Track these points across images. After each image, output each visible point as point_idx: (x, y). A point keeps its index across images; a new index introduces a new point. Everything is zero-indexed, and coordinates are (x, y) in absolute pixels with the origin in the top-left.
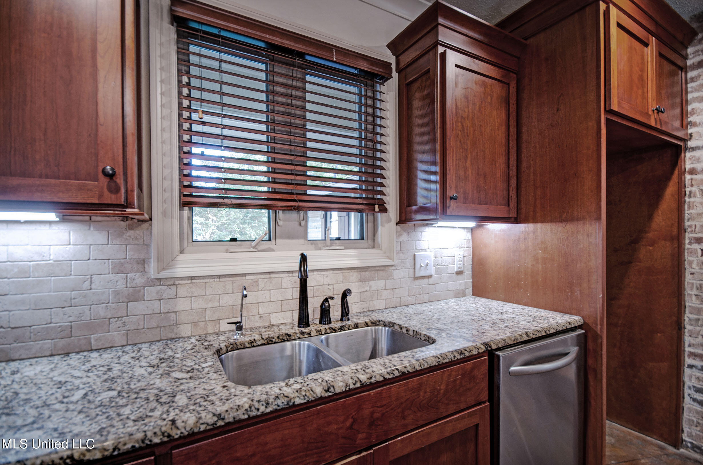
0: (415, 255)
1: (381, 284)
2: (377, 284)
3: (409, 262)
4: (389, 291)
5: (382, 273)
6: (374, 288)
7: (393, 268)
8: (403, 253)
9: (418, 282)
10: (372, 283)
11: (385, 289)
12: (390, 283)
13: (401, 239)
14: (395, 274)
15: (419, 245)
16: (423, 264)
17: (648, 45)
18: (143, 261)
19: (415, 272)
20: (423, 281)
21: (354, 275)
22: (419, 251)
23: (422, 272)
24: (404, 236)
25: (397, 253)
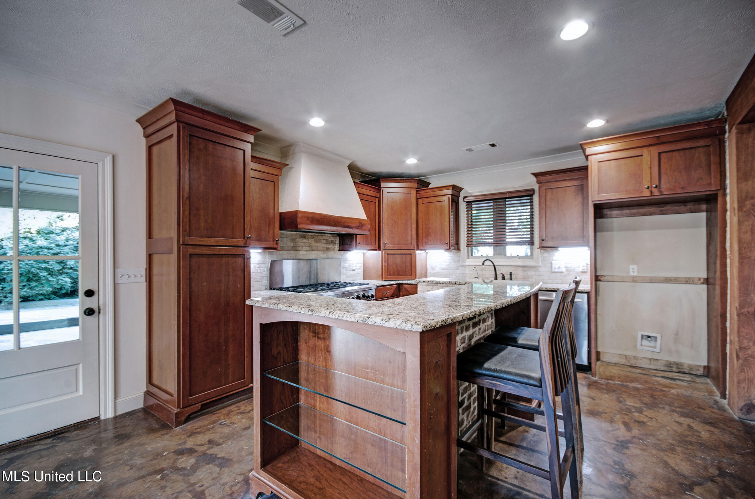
0: (552, 263)
1: (533, 273)
2: (531, 273)
3: (548, 266)
5: (533, 269)
6: (529, 274)
7: (539, 267)
8: (545, 261)
9: (553, 274)
10: (528, 272)
11: (535, 275)
12: (537, 273)
13: (544, 255)
14: (541, 269)
15: (554, 258)
16: (557, 267)
17: (642, 155)
18: (459, 261)
19: (552, 270)
20: (557, 274)
21: (520, 269)
22: (555, 260)
23: (556, 270)
24: (546, 254)
25: (542, 261)
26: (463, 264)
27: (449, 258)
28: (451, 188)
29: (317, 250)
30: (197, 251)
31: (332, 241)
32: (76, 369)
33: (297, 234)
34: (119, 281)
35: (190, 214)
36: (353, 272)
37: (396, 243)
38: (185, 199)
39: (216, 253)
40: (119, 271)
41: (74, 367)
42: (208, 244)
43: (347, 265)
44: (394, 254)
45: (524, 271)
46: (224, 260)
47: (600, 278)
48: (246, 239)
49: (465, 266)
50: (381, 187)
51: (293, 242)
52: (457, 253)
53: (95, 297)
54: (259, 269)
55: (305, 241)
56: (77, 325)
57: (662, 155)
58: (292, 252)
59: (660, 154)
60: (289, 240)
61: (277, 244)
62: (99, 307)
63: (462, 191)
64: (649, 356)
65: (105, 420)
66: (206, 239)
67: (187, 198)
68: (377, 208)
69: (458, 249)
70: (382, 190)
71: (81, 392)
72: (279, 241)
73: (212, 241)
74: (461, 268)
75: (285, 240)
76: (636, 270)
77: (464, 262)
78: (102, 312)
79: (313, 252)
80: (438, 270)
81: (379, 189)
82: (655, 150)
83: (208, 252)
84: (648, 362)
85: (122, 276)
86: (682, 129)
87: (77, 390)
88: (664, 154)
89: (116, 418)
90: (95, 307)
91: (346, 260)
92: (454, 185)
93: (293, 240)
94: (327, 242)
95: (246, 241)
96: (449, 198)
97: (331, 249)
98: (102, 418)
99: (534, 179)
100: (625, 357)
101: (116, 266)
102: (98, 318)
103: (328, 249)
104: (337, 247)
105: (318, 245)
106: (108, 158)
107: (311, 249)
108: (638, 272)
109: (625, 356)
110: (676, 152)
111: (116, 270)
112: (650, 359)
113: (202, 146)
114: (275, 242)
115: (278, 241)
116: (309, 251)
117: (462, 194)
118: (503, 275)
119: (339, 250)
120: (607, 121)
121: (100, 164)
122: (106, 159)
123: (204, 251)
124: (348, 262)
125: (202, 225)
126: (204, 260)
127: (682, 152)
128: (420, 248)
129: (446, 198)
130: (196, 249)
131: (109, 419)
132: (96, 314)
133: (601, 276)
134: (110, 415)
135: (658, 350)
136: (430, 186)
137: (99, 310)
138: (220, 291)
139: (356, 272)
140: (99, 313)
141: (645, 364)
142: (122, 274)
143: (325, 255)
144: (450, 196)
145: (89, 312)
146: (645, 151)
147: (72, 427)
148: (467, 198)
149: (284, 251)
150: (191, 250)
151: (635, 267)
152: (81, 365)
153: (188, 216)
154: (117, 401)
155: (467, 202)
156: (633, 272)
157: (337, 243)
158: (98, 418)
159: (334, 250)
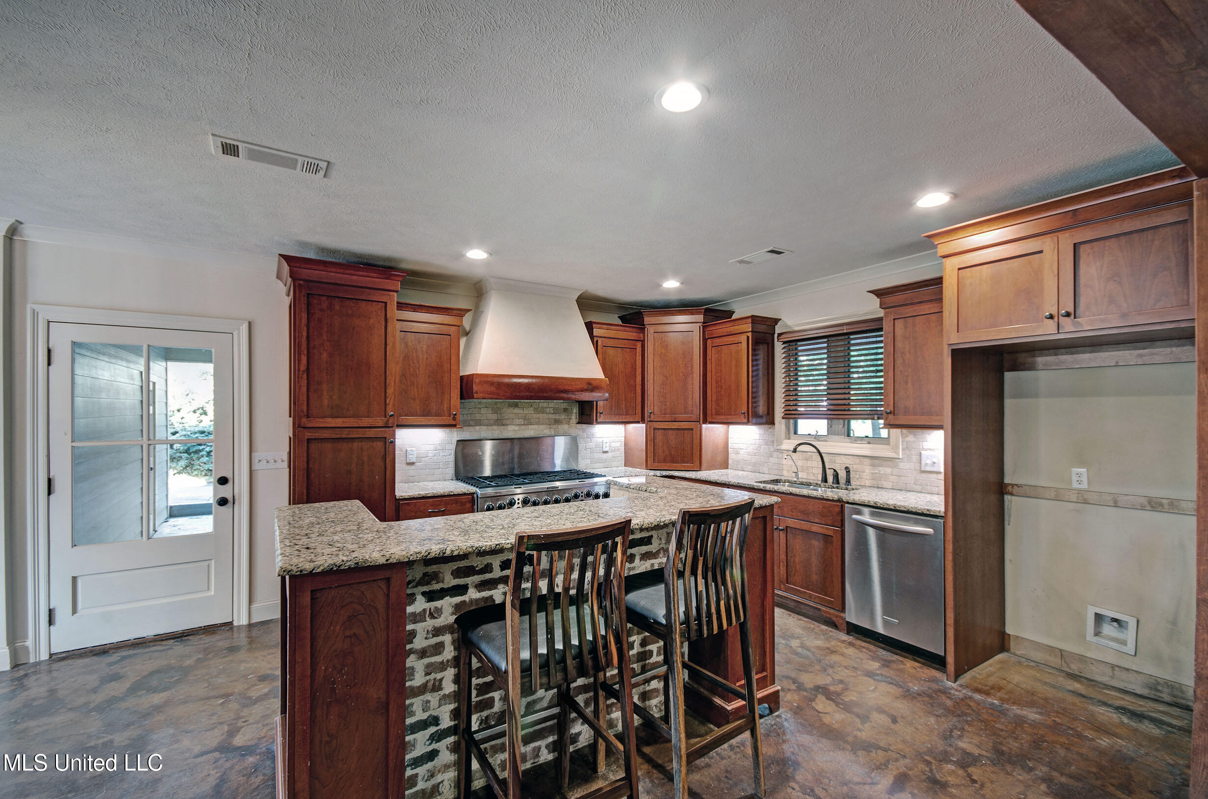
0: (921, 453)
1: (888, 470)
2: (885, 470)
3: (915, 458)
4: (895, 477)
5: (888, 463)
6: (882, 472)
7: (899, 460)
8: (909, 450)
9: (924, 475)
10: (880, 468)
11: (892, 475)
12: (895, 471)
13: (907, 439)
14: (901, 465)
15: (926, 445)
16: (928, 462)
17: (1041, 252)
18: (773, 442)
19: (921, 468)
20: (930, 475)
21: (867, 461)
22: (926, 450)
23: (928, 469)
24: (911, 438)
25: (903, 450)
26: (778, 448)
27: (757, 437)
28: (750, 320)
29: (538, 423)
30: (317, 434)
31: (565, 410)
32: (208, 565)
33: (503, 402)
34: (256, 466)
35: (308, 390)
36: (605, 455)
37: (668, 411)
38: (301, 373)
39: (344, 436)
40: (257, 456)
41: (207, 563)
42: (333, 425)
43: (591, 445)
44: (665, 429)
45: (873, 465)
46: (356, 445)
47: (1010, 488)
48: (388, 417)
49: (781, 451)
50: (644, 325)
51: (496, 413)
52: (770, 428)
53: (230, 484)
54: (443, 452)
55: (516, 411)
56: (210, 513)
57: (1082, 248)
58: (495, 427)
59: (1076, 246)
60: (490, 411)
61: (454, 419)
62: (234, 496)
63: (779, 323)
64: (1111, 659)
65: (239, 627)
66: (330, 420)
67: (304, 372)
68: (639, 358)
69: (772, 422)
70: (646, 329)
71: (213, 593)
72: (458, 414)
73: (339, 422)
74: (775, 454)
75: (483, 411)
76: (1085, 479)
77: (781, 443)
78: (236, 502)
79: (532, 427)
80: (743, 455)
81: (642, 328)
82: (1067, 240)
83: (334, 436)
84: (1108, 671)
85: (260, 461)
86: (1123, 192)
87: (208, 589)
88: (1087, 246)
89: (250, 626)
90: (229, 496)
91: (591, 437)
92: (753, 316)
93: (496, 411)
94: (556, 411)
95: (388, 421)
96: (748, 337)
97: (564, 422)
98: (235, 623)
99: (877, 301)
100: (1059, 653)
101: (254, 449)
102: (232, 509)
103: (557, 422)
104: (574, 417)
105: (541, 415)
106: (244, 325)
107: (528, 422)
108: (1089, 483)
109: (1061, 651)
110: (1113, 240)
111: (253, 454)
112: (1113, 667)
113: (325, 305)
114: (452, 416)
115: (455, 415)
116: (524, 425)
117: (778, 329)
118: (835, 470)
119: (578, 423)
120: (955, 196)
121: (235, 334)
122: (241, 328)
123: (326, 434)
124: (594, 440)
125: (326, 402)
126: (328, 446)
127: (1123, 240)
128: (709, 419)
129: (743, 338)
130: (315, 433)
131: (242, 625)
132: (230, 504)
133: (1013, 485)
134: (244, 622)
135: (1130, 648)
136: (734, 317)
137: (234, 500)
138: (350, 484)
139: (610, 455)
140: (234, 503)
141: (1100, 675)
142: (260, 459)
143: (552, 430)
144: (750, 335)
145: (223, 502)
146: (1047, 244)
147: (202, 629)
148: (783, 336)
149: (481, 427)
150: (308, 435)
151: (1083, 470)
152: (213, 561)
153: (306, 393)
154: (251, 607)
155: (784, 343)
156: (1080, 483)
157: (574, 411)
158: (231, 623)
159: (568, 423)
